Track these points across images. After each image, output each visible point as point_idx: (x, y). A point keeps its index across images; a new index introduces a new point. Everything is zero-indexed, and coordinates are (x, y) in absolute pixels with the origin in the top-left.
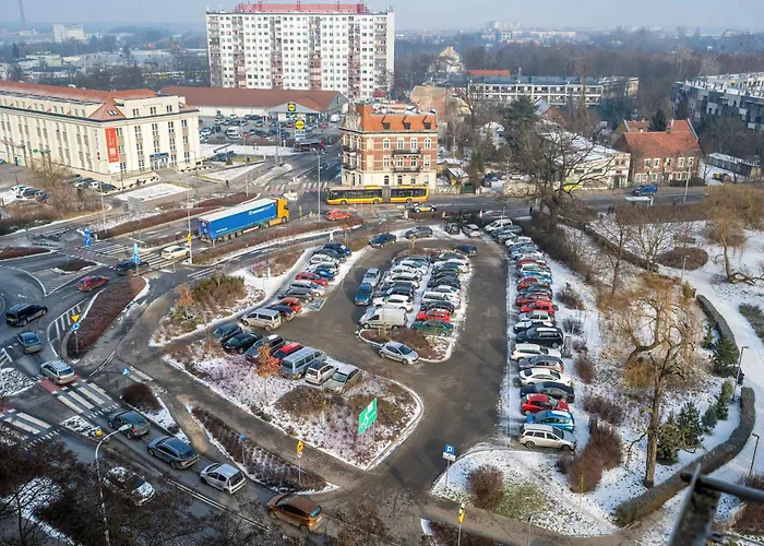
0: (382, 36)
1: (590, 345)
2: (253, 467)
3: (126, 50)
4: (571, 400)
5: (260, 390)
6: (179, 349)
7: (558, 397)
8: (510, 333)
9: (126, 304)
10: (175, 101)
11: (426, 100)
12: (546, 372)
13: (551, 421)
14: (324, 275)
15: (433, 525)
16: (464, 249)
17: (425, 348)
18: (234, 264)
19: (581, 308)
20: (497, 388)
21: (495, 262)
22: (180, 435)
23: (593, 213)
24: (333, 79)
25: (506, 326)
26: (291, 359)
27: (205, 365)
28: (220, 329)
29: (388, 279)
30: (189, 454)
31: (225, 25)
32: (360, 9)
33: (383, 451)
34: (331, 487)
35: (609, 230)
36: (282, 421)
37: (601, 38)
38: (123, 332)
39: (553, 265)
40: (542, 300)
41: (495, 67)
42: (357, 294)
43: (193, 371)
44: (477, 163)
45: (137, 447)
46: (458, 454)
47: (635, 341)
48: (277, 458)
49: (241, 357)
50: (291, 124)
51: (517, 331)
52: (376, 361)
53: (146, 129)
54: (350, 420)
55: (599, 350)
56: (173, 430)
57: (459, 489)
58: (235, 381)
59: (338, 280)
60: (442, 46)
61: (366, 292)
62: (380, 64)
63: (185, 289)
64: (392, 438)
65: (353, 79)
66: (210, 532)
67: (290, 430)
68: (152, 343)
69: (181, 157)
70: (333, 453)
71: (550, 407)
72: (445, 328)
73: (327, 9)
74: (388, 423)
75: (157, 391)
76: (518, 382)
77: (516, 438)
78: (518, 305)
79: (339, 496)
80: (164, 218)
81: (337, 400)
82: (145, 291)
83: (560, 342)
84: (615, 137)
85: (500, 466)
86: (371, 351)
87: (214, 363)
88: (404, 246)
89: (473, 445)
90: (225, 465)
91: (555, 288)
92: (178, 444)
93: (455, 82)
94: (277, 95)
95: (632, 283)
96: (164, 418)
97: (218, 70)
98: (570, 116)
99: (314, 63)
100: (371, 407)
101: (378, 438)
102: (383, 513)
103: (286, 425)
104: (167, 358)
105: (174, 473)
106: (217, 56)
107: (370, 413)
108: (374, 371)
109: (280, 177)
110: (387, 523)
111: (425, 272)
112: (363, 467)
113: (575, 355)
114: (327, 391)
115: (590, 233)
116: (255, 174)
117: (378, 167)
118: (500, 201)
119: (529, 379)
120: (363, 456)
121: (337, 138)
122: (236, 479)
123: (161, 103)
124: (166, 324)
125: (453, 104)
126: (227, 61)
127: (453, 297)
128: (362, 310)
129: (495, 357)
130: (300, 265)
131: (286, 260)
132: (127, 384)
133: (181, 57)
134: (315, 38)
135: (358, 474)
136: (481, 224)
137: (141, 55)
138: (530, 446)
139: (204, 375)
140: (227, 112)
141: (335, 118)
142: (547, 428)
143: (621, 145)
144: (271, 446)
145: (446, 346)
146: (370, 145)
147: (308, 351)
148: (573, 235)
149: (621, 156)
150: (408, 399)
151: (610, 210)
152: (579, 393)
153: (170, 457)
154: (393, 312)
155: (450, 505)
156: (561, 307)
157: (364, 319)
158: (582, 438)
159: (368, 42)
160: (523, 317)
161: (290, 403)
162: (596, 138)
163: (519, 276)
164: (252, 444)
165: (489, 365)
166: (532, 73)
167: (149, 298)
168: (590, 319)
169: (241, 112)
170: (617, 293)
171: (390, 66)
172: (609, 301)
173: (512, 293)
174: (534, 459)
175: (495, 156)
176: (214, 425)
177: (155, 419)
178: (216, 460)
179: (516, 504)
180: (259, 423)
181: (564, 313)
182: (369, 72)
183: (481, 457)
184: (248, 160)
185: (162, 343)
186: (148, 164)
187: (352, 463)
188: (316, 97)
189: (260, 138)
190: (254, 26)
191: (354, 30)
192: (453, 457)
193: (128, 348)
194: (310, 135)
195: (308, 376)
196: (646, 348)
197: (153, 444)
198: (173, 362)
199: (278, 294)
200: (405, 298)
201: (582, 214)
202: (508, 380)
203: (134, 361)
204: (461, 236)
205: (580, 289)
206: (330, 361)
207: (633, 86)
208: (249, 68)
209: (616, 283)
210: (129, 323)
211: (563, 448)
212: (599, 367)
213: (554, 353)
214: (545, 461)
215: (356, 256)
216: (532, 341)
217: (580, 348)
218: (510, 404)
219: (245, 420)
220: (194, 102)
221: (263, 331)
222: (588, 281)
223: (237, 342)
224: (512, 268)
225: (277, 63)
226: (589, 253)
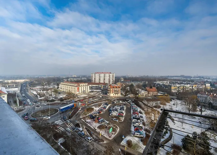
0: (113, 76)
1: (144, 120)
2: (93, 138)
3: (81, 78)
4: (142, 129)
5: (95, 125)
6: (84, 118)
7: (140, 128)
8: (132, 117)
9: (77, 111)
10: (87, 84)
11: (119, 84)
12: (138, 124)
13: (139, 132)
14: (105, 108)
15: (121, 150)
16: (125, 104)
17: (119, 119)
18: (93, 106)
19: (142, 114)
20: (130, 126)
21: (129, 107)
22: (83, 132)
23: (143, 100)
24: (107, 82)
25: (131, 116)
26: (100, 120)
27: (88, 121)
28: (90, 115)
29: (114, 109)
30: (84, 135)
31: (93, 75)
32: (110, 73)
33: (113, 136)
34: (105, 142)
35: (146, 102)
36: (98, 130)
37: (142, 77)
38: (77, 115)
39: (137, 107)
40: (137, 113)
41: (128, 80)
42: (109, 111)
43: (86, 122)
44: (126, 92)
45: (76, 133)
46: (125, 137)
47: (151, 119)
48: (97, 137)
49: (93, 120)
50: (101, 87)
51: (133, 117)
52: (112, 121)
53: (83, 87)
54: (108, 131)
55: (146, 121)
56: (82, 131)
57: (125, 144)
58: (92, 123)
59: (107, 108)
60: (121, 78)
61: (111, 110)
62: (113, 80)
63: (86, 109)
64: (114, 134)
65: (109, 81)
66: (86, 149)
67: (99, 132)
68: (80, 117)
69: (87, 91)
70: (105, 136)
71: (139, 130)
72: (122, 116)
73: (106, 73)
74: (114, 132)
75: (80, 125)
76: (134, 125)
77: (134, 135)
78: (133, 113)
79: (106, 144)
80: (84, 99)
81: (106, 127)
82: (80, 110)
83: (140, 119)
84: (145, 89)
85: (132, 140)
86: (111, 119)
87: (89, 120)
88: (116, 104)
89: (127, 136)
90: (89, 137)
91: (138, 111)
92: (83, 133)
93: (122, 82)
94: (99, 83)
95: (150, 110)
96: (81, 129)
97: (92, 80)
98: (139, 86)
99: (104, 79)
100: (111, 128)
101: (112, 134)
102: (113, 147)
103: (99, 131)
104: (82, 119)
105: (81, 138)
106: (92, 79)
107: (111, 130)
108: (112, 123)
109: (99, 94)
110: (114, 149)
111: (119, 108)
112: (110, 139)
113: (142, 121)
114: (105, 126)
115: (143, 103)
116: (96, 94)
117: (112, 93)
118: (129, 98)
119: (135, 125)
120: (110, 137)
121: (107, 89)
122: (91, 140)
123: (85, 84)
124: (82, 114)
125: (122, 85)
126: (93, 79)
127: (123, 112)
128: (110, 113)
129: (130, 121)
130: (101, 106)
131: (100, 105)
132: (76, 123)
133: (88, 79)
134: (105, 76)
135: (109, 140)
136: (127, 101)
137: (83, 78)
138: (136, 137)
139: (87, 122)
140: (93, 85)
141: (107, 86)
142: (139, 134)
143: (146, 90)
144: (96, 134)
145: (122, 119)
146: (111, 90)
147: (102, 119)
148: (140, 103)
149: (146, 92)
150: (117, 128)
151: (145, 100)
152: (143, 128)
153: (81, 135)
154: (115, 114)
155: (124, 146)
156: (139, 114)
157: (110, 115)
158: (144, 136)
159: (111, 77)
160: (134, 115)
161: (99, 127)
162: (142, 89)
163: (133, 109)
164: (93, 134)
165: (129, 122)
166: (133, 81)
167: (81, 111)
168: (144, 116)
169: (95, 86)
170: (148, 112)
171: (114, 80)
172: (147, 113)
173: (132, 111)
174: (137, 139)
175: (128, 92)
176: (88, 130)
177: (80, 129)
178: (88, 136)
179: (134, 147)
180: (94, 130)
181: (140, 115)
182: (111, 81)
183: (128, 138)
184: (96, 92)
185: (82, 117)
186: (82, 92)
187: (108, 138)
188: (105, 84)
189: (97, 89)
190: (97, 75)
191: (110, 76)
192: (124, 138)
193: (77, 118)
194: (103, 88)
195: (102, 123)
196: (153, 121)
197: (79, 133)
198: (83, 120)
199: (98, 110)
200: (116, 112)
201: (141, 100)
202: (132, 125)
203: (77, 119)
204: (124, 103)
205: (142, 111)
206: (105, 121)
207: (147, 83)
208: (96, 80)
209: (147, 110)
210: (77, 114)
211: (142, 137)
212: (146, 124)
213: (139, 121)
214: (139, 139)
215: (109, 105)
216: (135, 119)
217: (143, 120)
218: (133, 129)
219: (93, 130)
220: (89, 84)
221: (96, 116)
222: (143, 110)
223: (92, 117)
224: (132, 108)
225: (100, 80)
226: (143, 106)
